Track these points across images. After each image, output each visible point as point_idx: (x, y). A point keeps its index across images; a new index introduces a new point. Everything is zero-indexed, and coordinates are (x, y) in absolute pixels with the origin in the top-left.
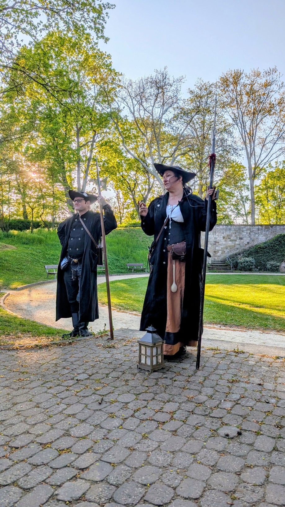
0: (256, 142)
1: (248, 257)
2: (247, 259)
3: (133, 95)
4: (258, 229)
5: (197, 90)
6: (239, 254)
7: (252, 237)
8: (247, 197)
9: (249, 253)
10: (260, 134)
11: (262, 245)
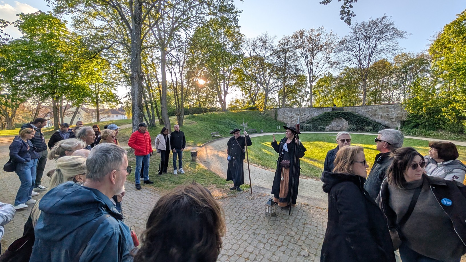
0: (314, 65)
1: (308, 124)
2: (308, 125)
3: (250, 45)
4: (314, 110)
5: (282, 41)
6: (304, 122)
7: (311, 113)
8: (308, 92)
9: (309, 122)
10: (315, 61)
11: (316, 118)
